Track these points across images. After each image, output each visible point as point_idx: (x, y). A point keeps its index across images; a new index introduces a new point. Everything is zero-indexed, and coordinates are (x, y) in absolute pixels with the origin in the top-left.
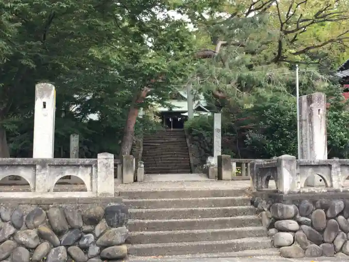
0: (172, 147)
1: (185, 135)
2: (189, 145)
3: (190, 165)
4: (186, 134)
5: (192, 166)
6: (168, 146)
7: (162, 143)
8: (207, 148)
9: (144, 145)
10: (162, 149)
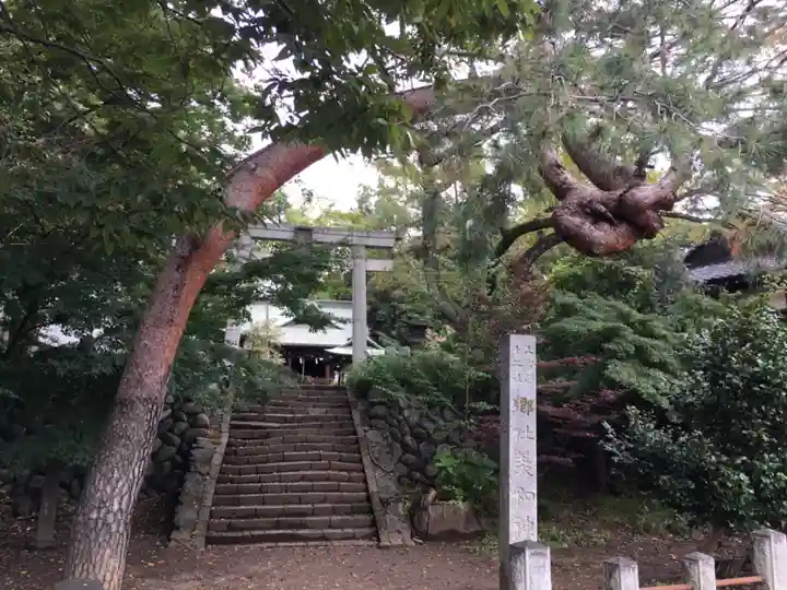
0: (311, 434)
1: (347, 401)
2: (360, 430)
3: (369, 499)
4: (350, 397)
5: (376, 500)
6: (302, 433)
7: (285, 420)
8: (408, 439)
9: (233, 427)
10: (283, 442)
